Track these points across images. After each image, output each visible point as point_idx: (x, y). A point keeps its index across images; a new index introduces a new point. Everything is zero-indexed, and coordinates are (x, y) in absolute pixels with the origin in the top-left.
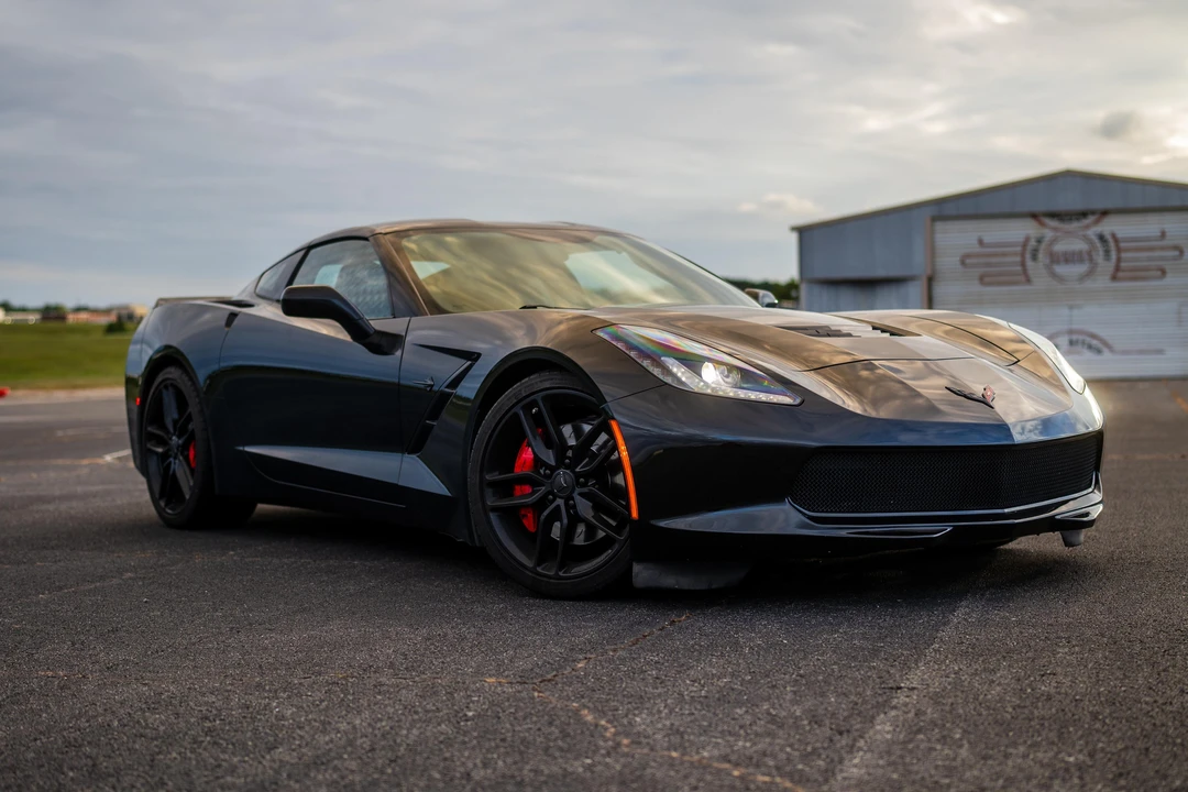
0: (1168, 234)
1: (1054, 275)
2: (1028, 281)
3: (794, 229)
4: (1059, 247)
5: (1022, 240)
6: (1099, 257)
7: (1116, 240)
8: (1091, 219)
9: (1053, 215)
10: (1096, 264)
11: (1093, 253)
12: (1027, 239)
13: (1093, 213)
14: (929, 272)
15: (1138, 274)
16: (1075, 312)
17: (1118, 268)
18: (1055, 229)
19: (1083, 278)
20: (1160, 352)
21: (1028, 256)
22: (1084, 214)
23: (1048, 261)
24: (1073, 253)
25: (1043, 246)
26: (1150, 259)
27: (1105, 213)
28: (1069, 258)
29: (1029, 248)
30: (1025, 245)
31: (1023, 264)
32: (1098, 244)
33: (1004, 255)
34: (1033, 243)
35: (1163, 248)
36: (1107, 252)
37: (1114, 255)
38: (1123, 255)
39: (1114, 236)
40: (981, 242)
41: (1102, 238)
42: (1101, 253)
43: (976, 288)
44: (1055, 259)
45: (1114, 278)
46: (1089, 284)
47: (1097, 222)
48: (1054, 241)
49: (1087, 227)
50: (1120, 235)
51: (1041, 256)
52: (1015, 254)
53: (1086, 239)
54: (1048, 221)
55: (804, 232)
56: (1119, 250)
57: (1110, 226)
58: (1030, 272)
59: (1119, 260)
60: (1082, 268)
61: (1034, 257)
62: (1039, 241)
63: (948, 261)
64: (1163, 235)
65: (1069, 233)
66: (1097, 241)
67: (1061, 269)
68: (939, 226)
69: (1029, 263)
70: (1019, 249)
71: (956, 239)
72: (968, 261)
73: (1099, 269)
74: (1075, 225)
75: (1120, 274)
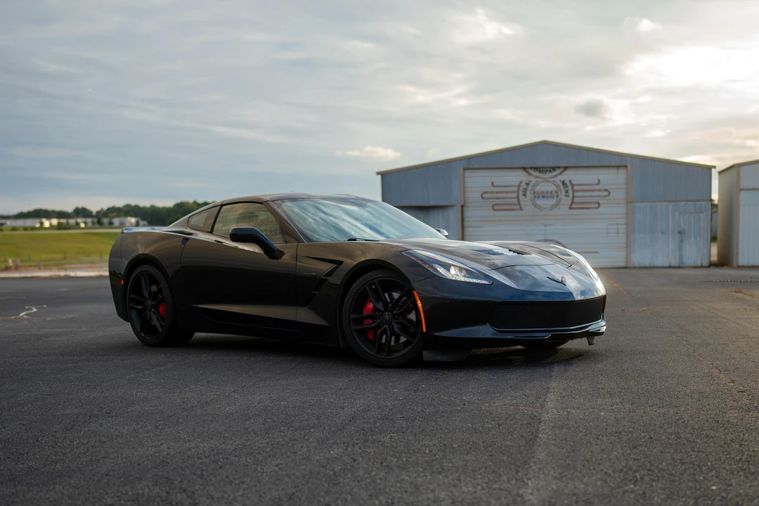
0: (601, 181)
1: (536, 205)
2: (521, 209)
3: (378, 173)
4: (538, 189)
5: (517, 184)
6: (562, 196)
7: (572, 185)
8: (558, 171)
9: (535, 169)
10: (561, 198)
11: (559, 193)
12: (521, 182)
13: (559, 168)
14: (462, 203)
15: (585, 206)
16: (547, 228)
17: (573, 203)
18: (537, 177)
19: (553, 207)
20: (597, 252)
21: (521, 193)
22: (554, 169)
23: (532, 196)
24: (547, 192)
25: (529, 188)
26: (591, 196)
27: (566, 168)
28: (544, 195)
29: (521, 189)
30: (519, 186)
31: (518, 198)
32: (562, 187)
33: (507, 192)
34: (523, 185)
35: (599, 190)
36: (567, 192)
37: (570, 192)
38: (576, 194)
39: (570, 182)
40: (493, 183)
41: (564, 183)
42: (563, 192)
43: (491, 212)
44: (537, 195)
45: (571, 208)
46: (556, 211)
47: (560, 174)
48: (535, 185)
49: (556, 176)
50: (574, 182)
51: (528, 193)
52: (514, 192)
53: (554, 183)
54: (532, 172)
55: (384, 175)
56: (574, 191)
57: (569, 176)
58: (522, 203)
59: (573, 197)
60: (553, 202)
61: (524, 195)
62: (527, 184)
63: (473, 195)
64: (599, 181)
65: (545, 180)
66: (560, 184)
67: (540, 202)
68: (468, 173)
69: (521, 198)
70: (516, 189)
71: (478, 182)
72: (484, 196)
73: (562, 202)
74: (548, 175)
75: (574, 206)
